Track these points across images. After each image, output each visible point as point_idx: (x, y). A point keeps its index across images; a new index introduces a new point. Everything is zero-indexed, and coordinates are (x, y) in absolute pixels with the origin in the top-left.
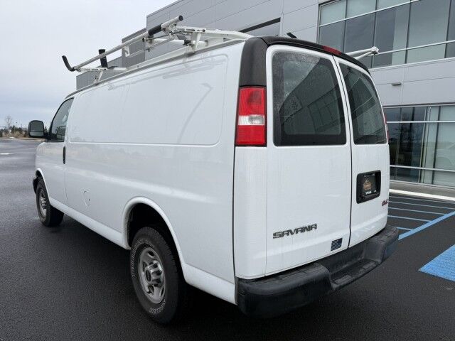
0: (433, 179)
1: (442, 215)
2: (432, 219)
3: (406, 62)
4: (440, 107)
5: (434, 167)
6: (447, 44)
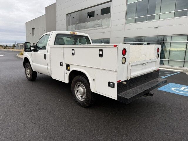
0: (168, 64)
1: (168, 75)
2: (165, 76)
3: (159, 19)
4: (172, 36)
5: (169, 59)
6: (175, 12)
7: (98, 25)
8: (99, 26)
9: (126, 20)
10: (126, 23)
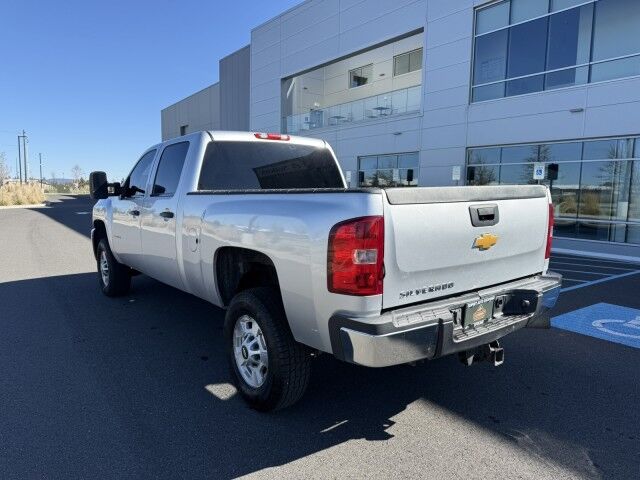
0: (626, 236)
1: (607, 276)
3: (589, 81)
4: (635, 139)
5: (627, 220)
7: (381, 109)
8: (383, 112)
9: (472, 91)
10: (472, 99)
